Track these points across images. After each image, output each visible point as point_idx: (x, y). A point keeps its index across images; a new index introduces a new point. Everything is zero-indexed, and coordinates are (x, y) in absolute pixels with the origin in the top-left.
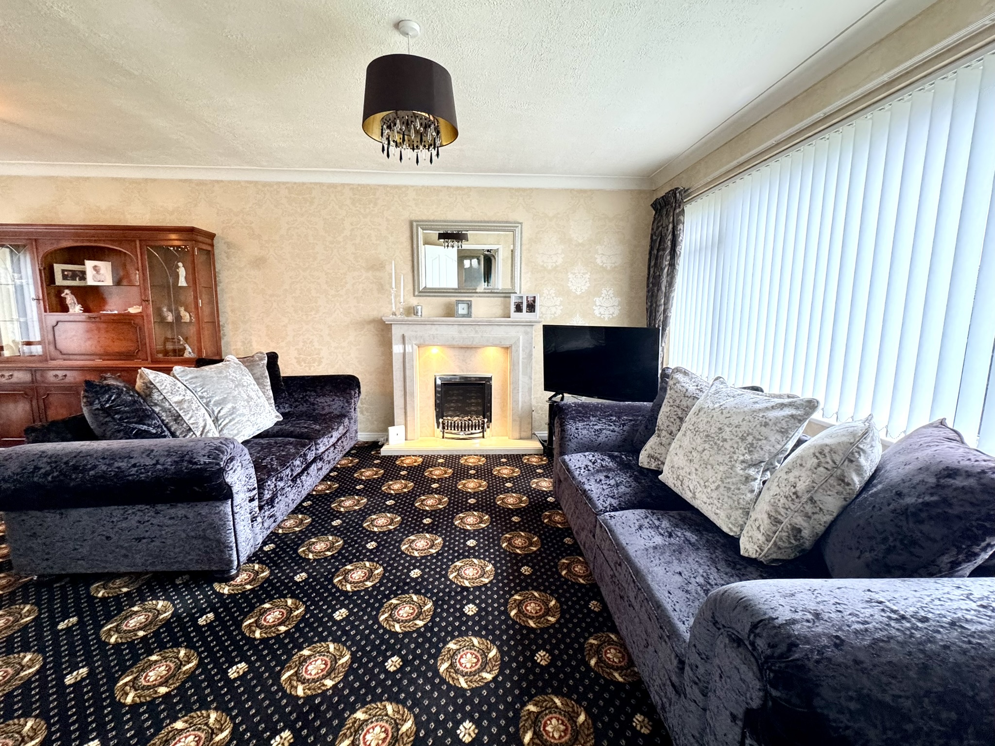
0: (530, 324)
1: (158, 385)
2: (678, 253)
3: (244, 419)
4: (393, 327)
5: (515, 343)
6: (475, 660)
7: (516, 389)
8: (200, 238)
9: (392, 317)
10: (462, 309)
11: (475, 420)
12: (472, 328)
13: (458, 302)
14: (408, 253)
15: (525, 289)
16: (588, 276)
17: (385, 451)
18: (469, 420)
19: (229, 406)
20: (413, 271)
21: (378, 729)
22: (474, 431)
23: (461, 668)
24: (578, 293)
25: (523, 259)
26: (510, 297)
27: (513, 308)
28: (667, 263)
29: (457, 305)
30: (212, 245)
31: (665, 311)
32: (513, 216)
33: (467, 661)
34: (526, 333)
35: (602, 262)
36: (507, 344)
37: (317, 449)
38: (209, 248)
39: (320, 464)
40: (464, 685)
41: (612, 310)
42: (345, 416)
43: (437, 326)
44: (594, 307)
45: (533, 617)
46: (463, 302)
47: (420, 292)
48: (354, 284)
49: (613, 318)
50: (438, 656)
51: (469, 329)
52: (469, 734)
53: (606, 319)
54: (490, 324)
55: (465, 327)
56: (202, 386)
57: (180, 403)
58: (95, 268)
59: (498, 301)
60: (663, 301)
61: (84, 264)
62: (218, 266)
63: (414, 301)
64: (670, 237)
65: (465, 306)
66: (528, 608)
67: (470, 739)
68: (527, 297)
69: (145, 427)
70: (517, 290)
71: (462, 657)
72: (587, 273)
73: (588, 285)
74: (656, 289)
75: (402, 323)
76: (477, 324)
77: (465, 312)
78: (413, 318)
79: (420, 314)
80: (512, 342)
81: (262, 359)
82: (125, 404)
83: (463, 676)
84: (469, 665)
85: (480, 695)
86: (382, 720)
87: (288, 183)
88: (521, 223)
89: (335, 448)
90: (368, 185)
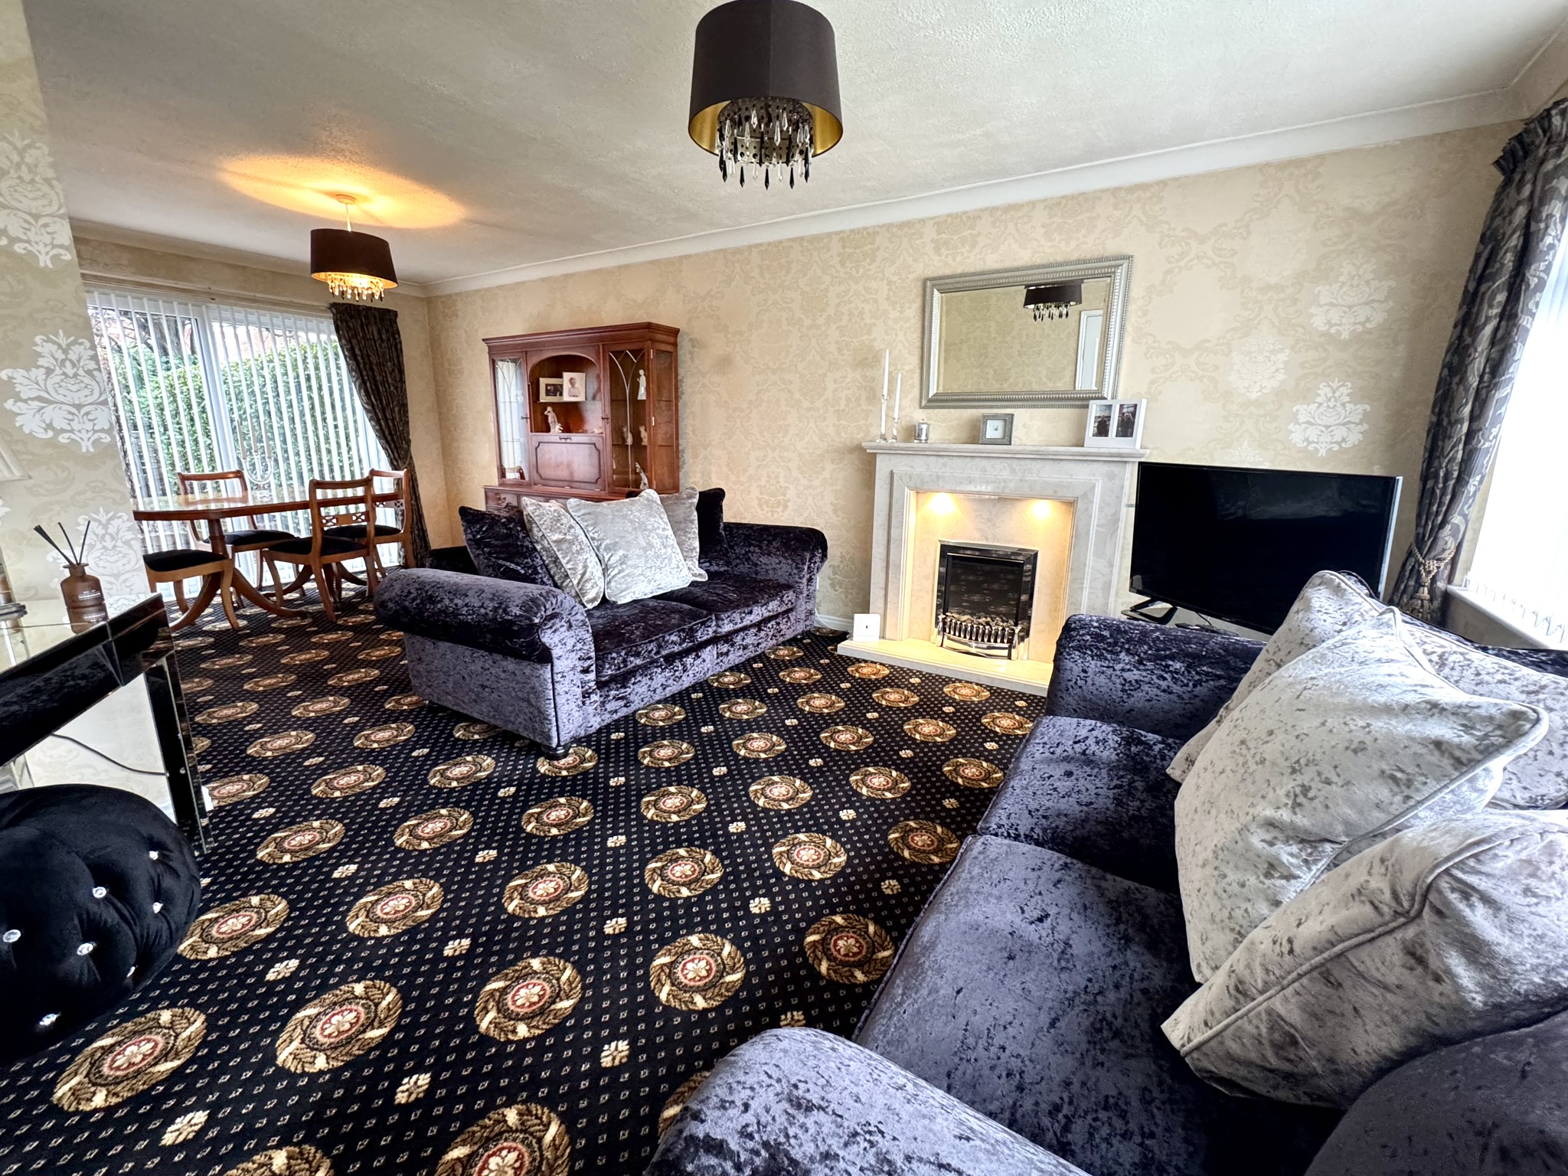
0: (1120, 460)
1: (536, 519)
2: (1534, 281)
3: (637, 572)
4: (879, 459)
5: (1085, 495)
6: (704, 973)
7: (1078, 581)
8: (659, 337)
9: (880, 442)
10: (994, 429)
11: (998, 625)
12: (1005, 464)
13: (986, 418)
14: (916, 336)
15: (1124, 390)
16: (1283, 357)
17: (844, 648)
18: (988, 623)
19: (621, 553)
20: (922, 368)
21: (537, 989)
22: (993, 644)
23: (680, 974)
24: (1253, 396)
25: (1129, 328)
26: (1087, 406)
27: (1091, 427)
28: (1496, 311)
29: (985, 423)
30: (675, 345)
31: (1470, 435)
32: (1113, 246)
33: (695, 969)
34: (1111, 477)
35: (1329, 322)
36: (1069, 495)
37: (718, 626)
38: (669, 348)
39: (725, 648)
40: (663, 997)
41: (1340, 433)
42: (788, 587)
43: (946, 459)
44: (1291, 427)
45: (835, 958)
46: (995, 417)
47: (929, 401)
48: (835, 391)
49: (1342, 451)
50: (668, 944)
51: (998, 463)
52: (614, 1059)
53: (1322, 452)
54: (1041, 457)
55: (993, 462)
56: (595, 525)
57: (558, 542)
58: (571, 380)
59: (1067, 414)
60: (1467, 410)
61: (561, 376)
62: (681, 371)
63: (919, 416)
64: (1515, 241)
65: (1000, 424)
66: (841, 943)
67: (609, 1065)
68: (1122, 406)
69: (513, 566)
70: (1107, 392)
71: (693, 960)
72: (1282, 350)
73: (1281, 376)
74: (1456, 379)
75: (892, 451)
76: (1016, 457)
77: (998, 435)
78: (915, 444)
79: (923, 437)
80: (1078, 493)
81: (690, 497)
82: (497, 537)
83: (673, 984)
84: (691, 975)
85: (668, 1021)
86: (550, 982)
87: (761, 245)
88: (1129, 258)
89: (760, 630)
90: (865, 228)
